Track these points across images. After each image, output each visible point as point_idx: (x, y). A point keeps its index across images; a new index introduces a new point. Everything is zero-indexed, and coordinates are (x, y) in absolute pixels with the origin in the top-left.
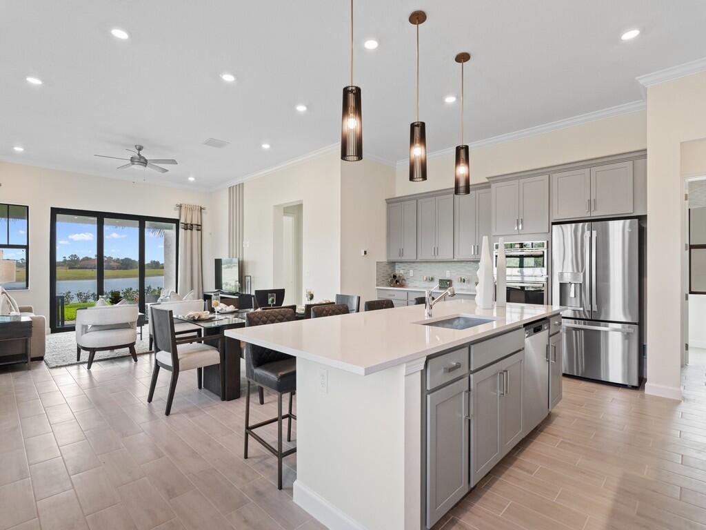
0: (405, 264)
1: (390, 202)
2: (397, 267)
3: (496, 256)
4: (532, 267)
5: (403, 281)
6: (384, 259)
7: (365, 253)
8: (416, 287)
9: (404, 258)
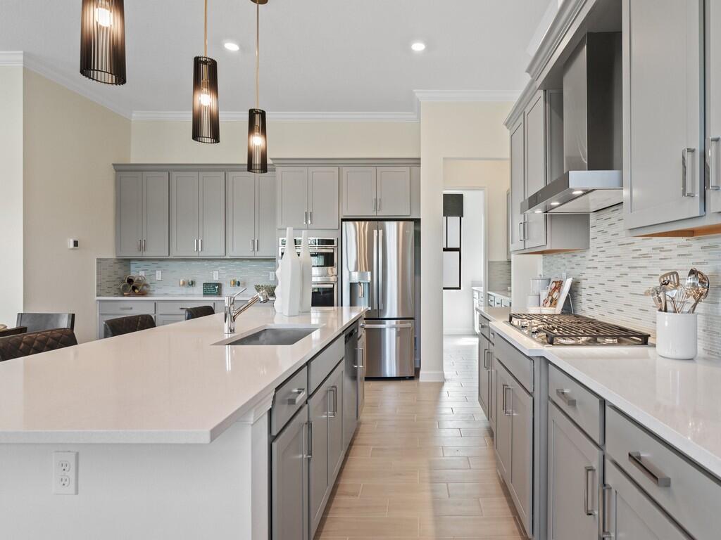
0: (149, 263)
1: (121, 170)
2: (133, 267)
3: (282, 254)
4: (321, 266)
5: (145, 287)
6: (110, 254)
7: (76, 244)
8: (166, 294)
9: (149, 253)
